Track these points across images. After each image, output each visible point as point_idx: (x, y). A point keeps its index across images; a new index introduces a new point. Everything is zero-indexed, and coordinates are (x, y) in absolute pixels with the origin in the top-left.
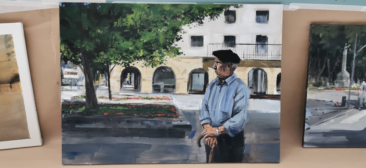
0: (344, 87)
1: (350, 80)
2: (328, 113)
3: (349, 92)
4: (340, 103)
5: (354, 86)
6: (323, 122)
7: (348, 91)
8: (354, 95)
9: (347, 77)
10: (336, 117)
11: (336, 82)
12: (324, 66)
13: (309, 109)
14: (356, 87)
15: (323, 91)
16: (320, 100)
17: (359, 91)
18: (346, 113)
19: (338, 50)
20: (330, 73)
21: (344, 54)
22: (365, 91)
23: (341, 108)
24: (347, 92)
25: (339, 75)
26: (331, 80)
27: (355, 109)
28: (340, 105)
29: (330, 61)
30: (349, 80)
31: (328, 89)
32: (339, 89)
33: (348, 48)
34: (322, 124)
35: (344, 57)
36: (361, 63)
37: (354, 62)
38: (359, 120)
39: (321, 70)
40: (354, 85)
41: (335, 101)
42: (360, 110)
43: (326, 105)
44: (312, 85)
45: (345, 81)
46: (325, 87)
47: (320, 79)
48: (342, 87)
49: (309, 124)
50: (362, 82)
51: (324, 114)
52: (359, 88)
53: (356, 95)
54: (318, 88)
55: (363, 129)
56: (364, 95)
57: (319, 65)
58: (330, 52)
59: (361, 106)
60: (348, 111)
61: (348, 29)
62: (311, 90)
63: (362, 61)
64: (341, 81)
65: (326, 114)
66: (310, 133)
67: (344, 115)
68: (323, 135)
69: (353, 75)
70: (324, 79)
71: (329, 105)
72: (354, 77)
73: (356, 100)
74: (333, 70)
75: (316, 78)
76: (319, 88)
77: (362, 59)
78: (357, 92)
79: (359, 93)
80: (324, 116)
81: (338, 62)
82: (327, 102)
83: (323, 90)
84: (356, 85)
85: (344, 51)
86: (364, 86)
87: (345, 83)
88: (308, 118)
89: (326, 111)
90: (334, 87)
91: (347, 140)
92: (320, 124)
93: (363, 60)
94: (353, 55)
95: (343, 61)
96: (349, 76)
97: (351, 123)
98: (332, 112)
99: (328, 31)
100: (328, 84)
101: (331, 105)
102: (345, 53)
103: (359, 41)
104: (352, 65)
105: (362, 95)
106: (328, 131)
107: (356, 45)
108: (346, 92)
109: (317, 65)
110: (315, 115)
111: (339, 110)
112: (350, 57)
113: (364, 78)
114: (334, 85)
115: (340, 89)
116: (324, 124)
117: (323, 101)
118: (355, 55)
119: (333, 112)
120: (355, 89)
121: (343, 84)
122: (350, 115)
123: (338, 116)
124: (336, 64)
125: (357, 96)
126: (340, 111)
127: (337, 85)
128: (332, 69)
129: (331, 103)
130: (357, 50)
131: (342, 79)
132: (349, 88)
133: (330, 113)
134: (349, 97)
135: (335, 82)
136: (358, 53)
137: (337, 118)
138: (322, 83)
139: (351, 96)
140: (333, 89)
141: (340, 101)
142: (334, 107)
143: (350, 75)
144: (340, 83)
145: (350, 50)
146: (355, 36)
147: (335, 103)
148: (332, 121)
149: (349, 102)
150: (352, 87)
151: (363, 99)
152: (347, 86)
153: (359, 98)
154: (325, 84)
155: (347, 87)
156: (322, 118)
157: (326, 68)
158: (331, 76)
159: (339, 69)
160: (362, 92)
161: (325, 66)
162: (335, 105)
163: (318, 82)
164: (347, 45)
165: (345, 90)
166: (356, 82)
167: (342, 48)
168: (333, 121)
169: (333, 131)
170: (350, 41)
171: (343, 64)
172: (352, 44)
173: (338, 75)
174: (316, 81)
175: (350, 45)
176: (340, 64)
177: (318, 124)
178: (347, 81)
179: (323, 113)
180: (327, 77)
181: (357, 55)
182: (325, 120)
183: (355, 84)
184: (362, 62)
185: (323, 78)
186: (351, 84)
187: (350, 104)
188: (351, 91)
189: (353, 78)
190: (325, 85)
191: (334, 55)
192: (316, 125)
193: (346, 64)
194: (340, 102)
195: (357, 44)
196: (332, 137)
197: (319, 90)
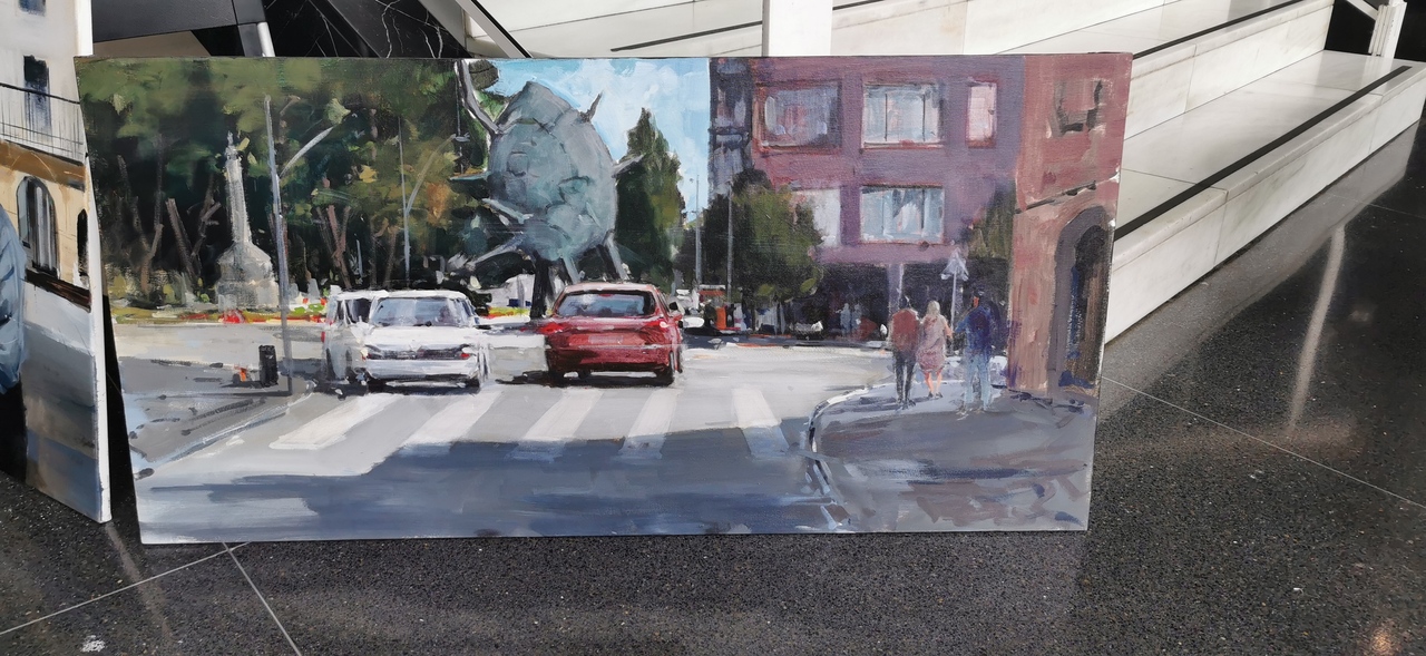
0: (256, 310)
1: (278, 282)
2: (212, 413)
3: (284, 327)
4: (254, 371)
5: (298, 306)
6: (200, 447)
7: (278, 323)
8: (307, 340)
9: (263, 267)
10: (250, 426)
11: (222, 290)
12: (159, 228)
13: (135, 397)
14: (306, 307)
15: (177, 325)
16: (170, 362)
17: (324, 325)
18: (288, 411)
19: (202, 163)
20: (189, 256)
21: (227, 175)
22: (347, 325)
23: (264, 390)
24: (275, 328)
25: (227, 260)
26: (200, 282)
27: (318, 394)
28: (255, 377)
29: (181, 208)
30: (273, 282)
31: (192, 316)
32: (239, 316)
33: (240, 154)
34: (197, 455)
35: (231, 190)
36: (309, 214)
37: (276, 208)
38: (344, 438)
39: (151, 243)
40: (298, 302)
41: (231, 365)
42: (341, 397)
43: (197, 380)
44: (127, 302)
45: (256, 286)
46: (180, 311)
47: (152, 279)
48: (248, 311)
49: (144, 455)
50: (329, 288)
51: (198, 414)
52: (323, 312)
53: (314, 340)
54: (154, 315)
55: (366, 469)
56: (347, 341)
57: (136, 220)
58: (169, 168)
59: (341, 383)
60: (291, 404)
61: (226, 76)
62: (127, 322)
63: (310, 207)
64: (239, 285)
65: (204, 416)
66: (155, 490)
67: (278, 420)
68: (210, 496)
69: (286, 262)
70: (170, 280)
71: (210, 380)
72: (292, 271)
73: (320, 360)
74: (199, 243)
75: (136, 275)
76: (157, 315)
77: (309, 199)
78: (315, 328)
79: (323, 333)
80: (197, 423)
81: (214, 209)
82: (201, 368)
83: (174, 321)
84: (305, 301)
85: (227, 165)
86: (340, 303)
87: (259, 292)
88: (138, 432)
89: (202, 405)
90: (216, 311)
91: (310, 513)
92: (188, 453)
93: (315, 203)
94: (269, 181)
95: (233, 204)
96: (268, 265)
97: (312, 447)
98: (227, 408)
99: (145, 85)
100: (189, 297)
101: (218, 380)
102: (234, 173)
103: (284, 124)
104: (275, 224)
105: (337, 338)
106: (225, 481)
107: (271, 142)
108: (271, 328)
109: (128, 219)
110: (162, 420)
111: (256, 400)
112: (257, 191)
113: (331, 275)
114: (213, 299)
115: (244, 318)
116: (207, 455)
117: (181, 363)
118: (277, 183)
119: (233, 407)
120: (307, 317)
121: (251, 297)
122: (305, 416)
123: (254, 421)
124: (206, 217)
125: (320, 345)
126: (262, 402)
127: (226, 302)
128: (192, 237)
129: (216, 372)
130: (280, 161)
131: (242, 279)
132: (279, 314)
133: (221, 410)
134: (287, 348)
135: (216, 288)
136: (288, 173)
137: (256, 429)
138: (164, 296)
139: (293, 344)
140: (215, 315)
141: (254, 364)
142: (230, 386)
143: (272, 261)
144: (235, 292)
145: (252, 159)
146: (259, 104)
147: (236, 371)
148: (236, 440)
149: (292, 368)
150: (292, 307)
151: (344, 354)
152: (270, 306)
153: (328, 351)
154: (178, 297)
155: (268, 310)
156: (190, 432)
157: (168, 231)
158: (194, 265)
159: (222, 237)
160: (335, 326)
161: (162, 226)
162: (236, 382)
163: (147, 292)
164: (236, 142)
165: (264, 321)
166: (303, 288)
167: (219, 155)
168: (242, 441)
169: (247, 479)
170: (244, 125)
171: (233, 219)
172: (255, 136)
173: (221, 261)
174: (139, 285)
175: (246, 142)
176: (223, 216)
177: (182, 456)
178: (266, 285)
179: (193, 410)
180: (181, 268)
181: (286, 181)
182: (208, 439)
183: (300, 297)
184: (313, 211)
185: (162, 274)
186: (283, 296)
187: (296, 373)
188: (289, 323)
189: (286, 274)
190: (179, 304)
191: (190, 183)
192: (174, 459)
193: (246, 217)
194: (252, 367)
195: (276, 135)
196: (248, 503)
197: (157, 322)
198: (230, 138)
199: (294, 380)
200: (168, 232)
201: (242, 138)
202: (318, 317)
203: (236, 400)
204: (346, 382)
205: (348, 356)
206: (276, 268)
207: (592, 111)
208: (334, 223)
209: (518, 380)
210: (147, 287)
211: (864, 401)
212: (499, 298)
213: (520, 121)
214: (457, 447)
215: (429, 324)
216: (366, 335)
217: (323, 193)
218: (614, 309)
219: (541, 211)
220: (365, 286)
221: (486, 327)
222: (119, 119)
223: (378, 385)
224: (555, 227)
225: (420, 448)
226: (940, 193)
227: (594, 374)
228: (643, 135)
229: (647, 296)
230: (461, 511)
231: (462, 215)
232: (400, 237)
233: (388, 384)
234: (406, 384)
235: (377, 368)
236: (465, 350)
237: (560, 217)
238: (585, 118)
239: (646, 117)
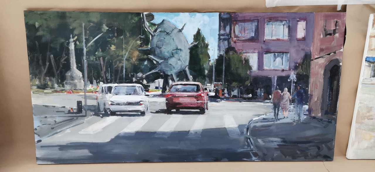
0: (77, 90)
1: (84, 81)
2: (61, 122)
3: (85, 95)
4: (75, 109)
5: (90, 88)
6: (57, 133)
7: (83, 94)
8: (92, 99)
9: (79, 76)
10: (73, 126)
11: (66, 83)
12: (48, 64)
13: (37, 117)
14: (92, 89)
15: (51, 94)
16: (49, 106)
17: (97, 94)
18: (85, 122)
19: (62, 44)
20: (56, 73)
21: (70, 48)
22: (104, 94)
23: (78, 115)
24: (82, 95)
25: (68, 74)
26: (60, 81)
27: (95, 116)
28: (75, 111)
29: (55, 57)
30: (82, 81)
31: (56, 91)
32: (71, 91)
33: (74, 41)
34: (56, 136)
35: (71, 52)
36: (95, 60)
37: (84, 58)
38: (102, 130)
39: (45, 68)
40: (90, 87)
41: (68, 107)
42: (102, 117)
43: (57, 112)
44: (36, 87)
45: (77, 82)
46: (53, 90)
47: (45, 80)
48: (75, 90)
49: (39, 136)
50: (99, 83)
51: (57, 122)
52: (97, 90)
53: (94, 99)
54: (44, 91)
55: (108, 140)
56: (104, 99)
57: (40, 62)
58: (52, 45)
59: (102, 113)
60: (86, 119)
61: (71, 17)
62: (36, 93)
63: (95, 58)
64: (72, 82)
65: (59, 123)
66: (42, 147)
67: (82, 124)
68: (59, 149)
69: (86, 75)
70: (50, 80)
71: (61, 112)
72: (88, 77)
73: (95, 106)
74: (60, 69)
75: (40, 79)
76: (46, 91)
77: (95, 55)
78: (95, 95)
79: (97, 97)
80: (56, 125)
81: (65, 58)
82: (58, 108)
83: (51, 93)
84: (92, 87)
85: (70, 45)
86: (103, 87)
87: (78, 84)
88: (37, 128)
89: (58, 120)
90: (64, 90)
91: (90, 154)
92: (53, 135)
93: (97, 56)
94: (83, 50)
95: (71, 57)
96: (81, 75)
97: (92, 133)
98: (66, 121)
99: (46, 19)
100: (56, 85)
101: (64, 112)
102: (72, 47)
103: (88, 32)
104: (84, 63)
105: (101, 99)
106: (64, 144)
107: (84, 37)
108: (81, 95)
109: (38, 62)
110: (45, 124)
111: (75, 118)
112: (79, 53)
113: (100, 79)
114: (63, 86)
115: (73, 92)
116: (59, 135)
117: (52, 106)
118: (85, 50)
119: (68, 120)
120: (92, 92)
121: (75, 85)
122: (90, 123)
123: (74, 125)
124: (62, 60)
125: (96, 101)
126: (77, 119)
127: (68, 87)
128: (58, 67)
129: (63, 109)
130: (86, 43)
131: (73, 80)
132: (84, 91)
133: (64, 121)
134: (86, 102)
135: (64, 83)
136: (89, 47)
137: (75, 127)
138: (48, 85)
139: (88, 100)
140: (64, 91)
141: (75, 107)
142: (67, 114)
143: (82, 74)
144: (71, 84)
145: (78, 43)
146: (81, 26)
147: (69, 109)
148: (68, 131)
149: (87, 108)
150: (88, 89)
151: (103, 104)
152: (81, 88)
153: (98, 102)
154: (53, 85)
155: (80, 90)
156: (54, 129)
158: (58, 76)
159: (67, 67)
160: (101, 95)
161: (49, 63)
162: (69, 112)
163: (43, 84)
164: (73, 37)
165: (79, 93)
166: (92, 83)
167: (67, 41)
168: (70, 131)
169: (71, 143)
170: (76, 32)
171: (71, 61)
172: (79, 35)
173: (67, 74)
174: (40, 81)
175: (76, 37)
176: (68, 60)
177: (51, 136)
178: (80, 82)
179: (55, 121)
180: (54, 77)
181: (88, 49)
182: (59, 130)
183: (91, 86)
184: (96, 59)
185: (48, 78)
186: (85, 85)
187: (88, 110)
188: (87, 94)
189: (87, 78)
190: (53, 87)
191: (58, 50)
192: (48, 137)
193: (75, 60)
194: (74, 108)
195: (85, 35)
196: (71, 151)
197: (46, 93)
198: (71, 36)
199: (87, 112)
200: (50, 65)
201: (75, 36)
202: (96, 92)
203: (69, 118)
204: (104, 112)
205: (105, 104)
206: (83, 76)
207: (182, 29)
208: (102, 63)
209: (157, 112)
210: (43, 82)
211: (264, 119)
212: (152, 86)
213: (160, 32)
214: (138, 133)
215: (130, 94)
216: (110, 98)
217: (99, 53)
218: (188, 90)
219: (166, 59)
220: (111, 82)
221: (148, 95)
222: (37, 30)
223: (113, 113)
224: (170, 64)
225: (125, 133)
226: (288, 55)
227: (181, 110)
228: (198, 36)
229: (198, 86)
230: (138, 154)
231: (142, 60)
232: (122, 67)
233: (116, 113)
234: (122, 113)
235: (113, 108)
236: (141, 103)
237: (172, 61)
238: (180, 31)
239: (199, 31)
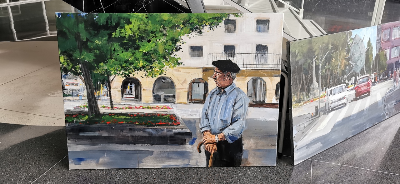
0: (315, 98)
1: (319, 89)
6: (306, 135)
8: (323, 102)
10: (313, 127)
11: (310, 94)
12: (301, 81)
13: (295, 127)
15: (303, 105)
16: (301, 116)
17: (325, 98)
18: (319, 121)
19: (309, 64)
20: (306, 87)
22: (328, 97)
23: (316, 117)
24: (318, 101)
25: (312, 87)
26: (307, 93)
27: (324, 115)
28: (314, 114)
29: (305, 76)
31: (305, 102)
32: (313, 100)
33: (315, 60)
35: (313, 69)
36: (325, 72)
37: (320, 72)
38: (327, 124)
39: (300, 86)
40: (322, 94)
42: (327, 114)
43: (305, 118)
44: (295, 103)
46: (303, 102)
47: (300, 95)
49: (296, 141)
50: (326, 89)
52: (325, 95)
55: (330, 130)
57: (298, 81)
58: (304, 66)
59: (327, 111)
60: (320, 119)
62: (295, 107)
63: (325, 70)
64: (313, 92)
65: (306, 127)
66: (297, 150)
67: (318, 124)
68: (306, 147)
69: (320, 84)
71: (307, 118)
72: (321, 86)
73: (324, 107)
74: (308, 84)
75: (297, 95)
76: (300, 104)
77: (325, 68)
79: (325, 100)
80: (305, 129)
81: (310, 75)
82: (306, 115)
85: (313, 63)
86: (328, 92)
87: (316, 93)
88: (295, 136)
89: (306, 125)
90: (309, 100)
91: (321, 145)
92: (303, 138)
94: (319, 66)
95: (313, 73)
96: (318, 86)
97: (323, 128)
99: (301, 46)
101: (309, 117)
102: (314, 65)
103: (322, 51)
104: (319, 76)
105: (327, 100)
106: (309, 142)
109: (296, 82)
110: (299, 131)
111: (314, 120)
112: (317, 68)
113: (327, 85)
114: (309, 97)
116: (306, 137)
117: (303, 115)
118: (320, 65)
120: (323, 97)
122: (321, 121)
123: (314, 125)
124: (309, 77)
127: (311, 97)
128: (306, 83)
129: (308, 115)
130: (321, 60)
133: (310, 124)
136: (322, 63)
138: (301, 99)
139: (321, 104)
141: (314, 111)
142: (311, 118)
144: (312, 94)
145: (317, 61)
146: (319, 47)
147: (311, 114)
148: (311, 131)
149: (320, 110)
151: (328, 104)
152: (318, 96)
153: (326, 104)
154: (304, 98)
156: (304, 132)
157: (303, 82)
158: (307, 90)
159: (311, 82)
162: (312, 116)
163: (299, 99)
164: (315, 57)
165: (316, 100)
166: (323, 90)
167: (312, 61)
169: (312, 140)
170: (316, 53)
172: (318, 55)
174: (297, 97)
176: (312, 76)
178: (317, 91)
179: (304, 126)
180: (304, 91)
181: (322, 65)
182: (306, 133)
185: (301, 93)
186: (320, 93)
188: (320, 99)
190: (303, 100)
191: (307, 69)
192: (301, 140)
193: (315, 75)
195: (321, 55)
196: (312, 147)
199: (320, 113)
203: (311, 121)
206: (319, 87)
207: (363, 39)
208: (328, 73)
209: (352, 101)
210: (299, 97)
212: (350, 82)
213: (354, 43)
214: (343, 120)
215: (340, 93)
216: (333, 98)
217: (327, 66)
218: (364, 81)
219: (356, 62)
220: (331, 87)
221: (348, 91)
222: (297, 56)
223: (333, 110)
224: (358, 65)
225: (338, 122)
226: (399, 47)
227: (361, 96)
228: (369, 43)
229: (368, 77)
230: (343, 135)
231: (346, 66)
232: (337, 73)
234: (336, 108)
235: (332, 105)
236: (345, 97)
237: (359, 62)
238: (362, 41)
239: (369, 39)
